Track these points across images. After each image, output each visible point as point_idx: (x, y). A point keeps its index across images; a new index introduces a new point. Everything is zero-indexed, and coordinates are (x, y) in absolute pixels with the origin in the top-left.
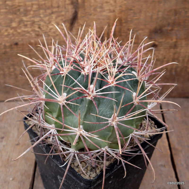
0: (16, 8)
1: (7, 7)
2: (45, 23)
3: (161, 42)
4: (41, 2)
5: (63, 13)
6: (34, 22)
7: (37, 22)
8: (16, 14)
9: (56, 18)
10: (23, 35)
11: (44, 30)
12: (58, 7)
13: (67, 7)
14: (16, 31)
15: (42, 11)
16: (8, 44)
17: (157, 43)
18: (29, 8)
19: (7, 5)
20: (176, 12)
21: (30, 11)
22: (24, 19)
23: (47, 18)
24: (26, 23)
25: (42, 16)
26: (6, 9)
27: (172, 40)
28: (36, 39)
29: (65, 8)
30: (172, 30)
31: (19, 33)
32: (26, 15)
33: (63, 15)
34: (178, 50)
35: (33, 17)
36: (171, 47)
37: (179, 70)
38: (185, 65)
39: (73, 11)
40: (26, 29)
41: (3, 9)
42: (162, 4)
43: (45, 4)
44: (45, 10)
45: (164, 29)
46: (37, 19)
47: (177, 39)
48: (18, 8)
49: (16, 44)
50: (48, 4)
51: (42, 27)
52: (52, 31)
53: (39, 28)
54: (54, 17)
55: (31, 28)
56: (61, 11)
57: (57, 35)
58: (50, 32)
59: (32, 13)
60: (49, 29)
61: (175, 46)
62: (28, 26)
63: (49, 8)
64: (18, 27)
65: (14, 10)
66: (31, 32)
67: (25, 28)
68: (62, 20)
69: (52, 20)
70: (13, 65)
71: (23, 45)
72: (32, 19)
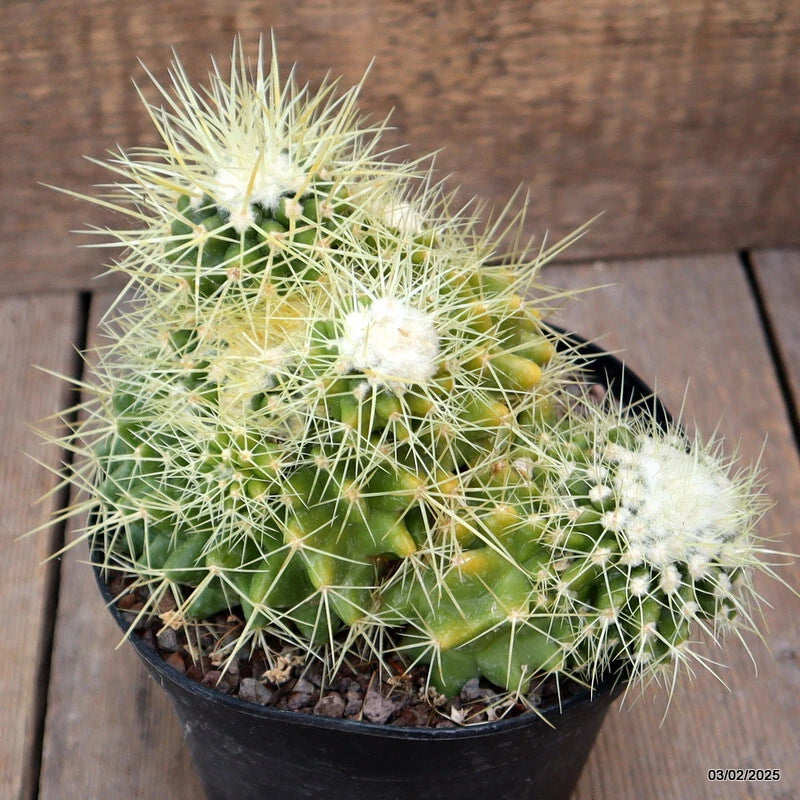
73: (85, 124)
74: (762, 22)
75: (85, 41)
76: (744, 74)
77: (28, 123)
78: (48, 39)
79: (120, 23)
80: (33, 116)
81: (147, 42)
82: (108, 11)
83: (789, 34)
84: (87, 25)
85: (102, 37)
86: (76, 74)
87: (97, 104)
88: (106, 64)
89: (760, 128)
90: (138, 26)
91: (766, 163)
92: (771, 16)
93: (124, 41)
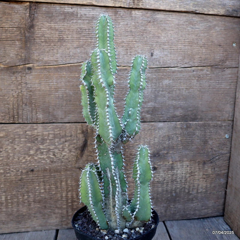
0: (35, 137)
1: (27, 137)
2: (60, 150)
3: (159, 165)
4: (57, 132)
5: (75, 141)
6: (49, 150)
7: (52, 150)
8: (34, 142)
9: (69, 146)
10: (39, 162)
11: (58, 157)
12: (71, 136)
13: (78, 136)
14: (33, 158)
15: (57, 140)
16: (24, 171)
17: (156, 166)
18: (46, 137)
19: (28, 135)
20: (169, 138)
21: (47, 140)
22: (41, 147)
23: (61, 146)
24: (42, 151)
25: (56, 144)
26: (26, 138)
27: (169, 163)
28: (50, 166)
29: (77, 137)
30: (167, 153)
31: (36, 160)
32: (42, 144)
33: (74, 143)
34: (175, 171)
35: (49, 145)
36: (168, 169)
37: (178, 191)
38: (183, 186)
39: (84, 139)
40: (42, 157)
41: (23, 138)
42: (157, 132)
43: (59, 134)
44: (60, 139)
45: (161, 153)
46: (52, 147)
47: (172, 162)
48: (37, 137)
49: (32, 171)
50: (63, 134)
51: (56, 155)
52: (65, 157)
53: (54, 155)
54: (67, 146)
55: (47, 155)
56: (74, 140)
57: (69, 161)
58: (63, 158)
59: (48, 141)
60: (62, 156)
61: (172, 168)
62: (45, 153)
63: (63, 137)
64: (36, 154)
65: (33, 139)
66: (47, 159)
67: (41, 155)
68: (74, 147)
69: (66, 147)
70: (28, 192)
71: (38, 171)
72: (48, 147)
73: (60, 198)
74: (162, 181)
75: (61, 184)
76: (160, 189)
77: (51, 198)
78: (55, 184)
79: (66, 181)
80: (52, 197)
81: (70, 184)
82: (65, 179)
83: (166, 183)
84: (61, 182)
85: (63, 183)
86: (59, 190)
87: (62, 195)
88: (64, 188)
89: (163, 199)
90: (69, 182)
91: (165, 205)
92: (163, 180)
93: (67, 184)
